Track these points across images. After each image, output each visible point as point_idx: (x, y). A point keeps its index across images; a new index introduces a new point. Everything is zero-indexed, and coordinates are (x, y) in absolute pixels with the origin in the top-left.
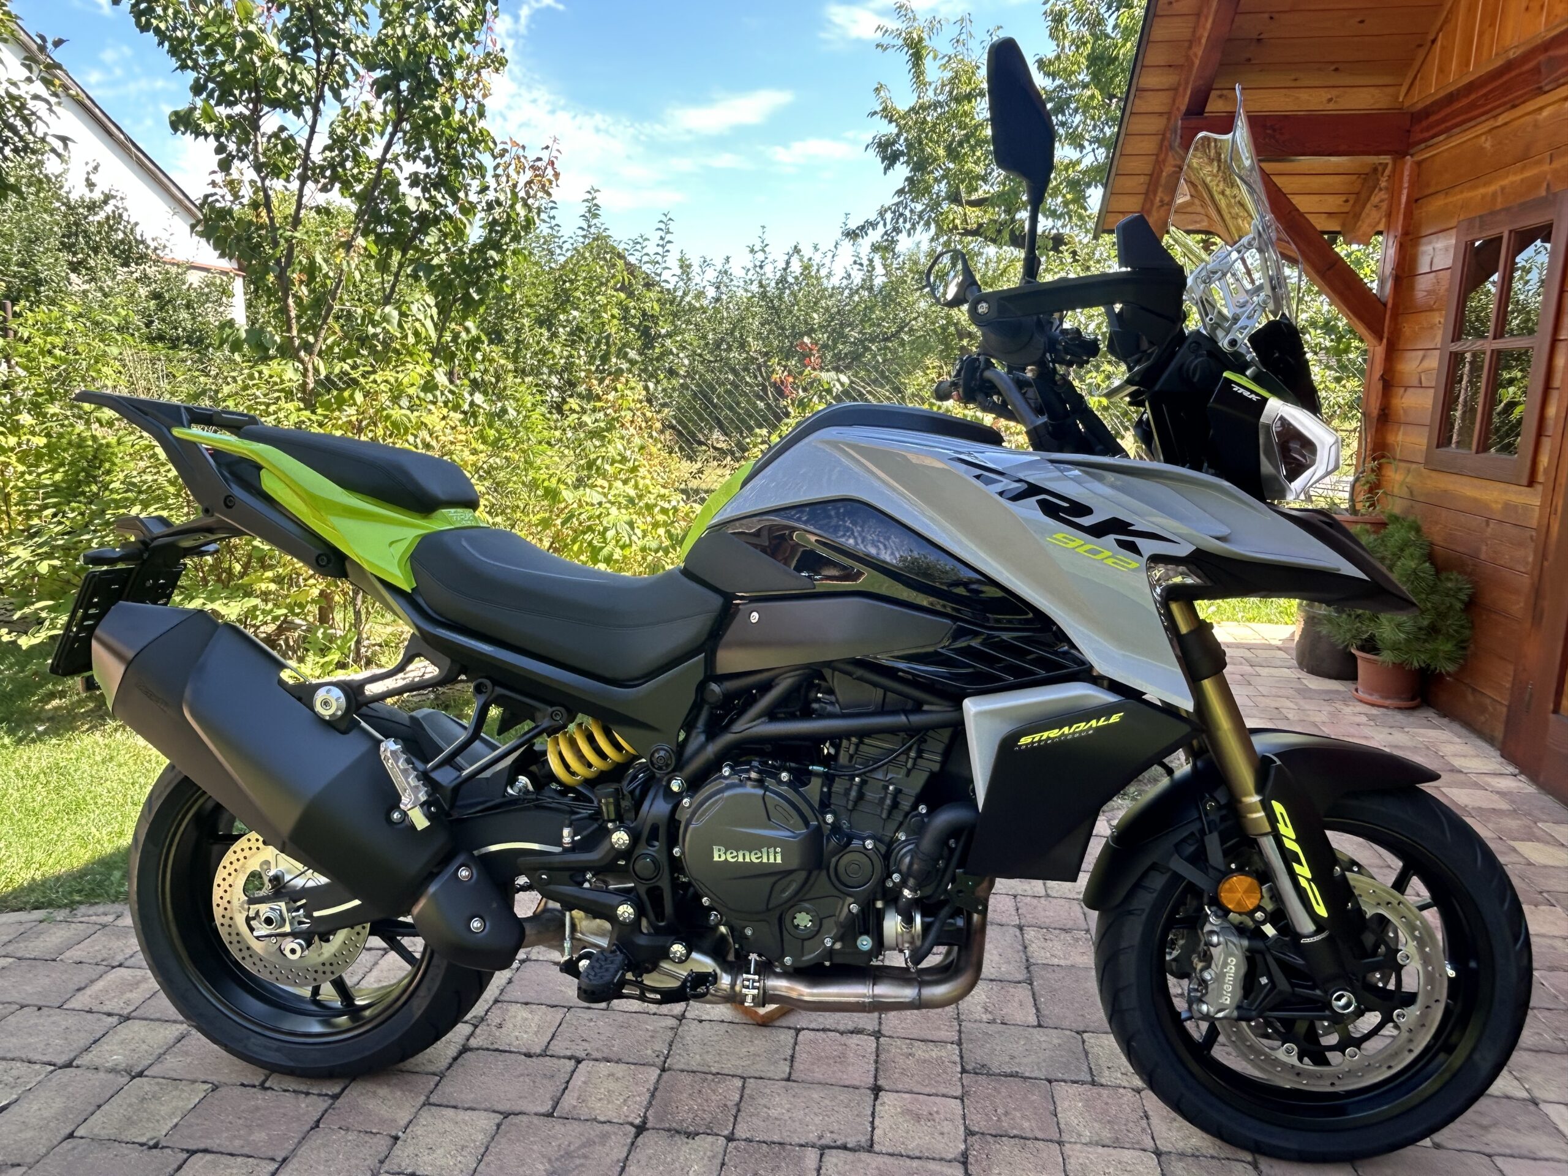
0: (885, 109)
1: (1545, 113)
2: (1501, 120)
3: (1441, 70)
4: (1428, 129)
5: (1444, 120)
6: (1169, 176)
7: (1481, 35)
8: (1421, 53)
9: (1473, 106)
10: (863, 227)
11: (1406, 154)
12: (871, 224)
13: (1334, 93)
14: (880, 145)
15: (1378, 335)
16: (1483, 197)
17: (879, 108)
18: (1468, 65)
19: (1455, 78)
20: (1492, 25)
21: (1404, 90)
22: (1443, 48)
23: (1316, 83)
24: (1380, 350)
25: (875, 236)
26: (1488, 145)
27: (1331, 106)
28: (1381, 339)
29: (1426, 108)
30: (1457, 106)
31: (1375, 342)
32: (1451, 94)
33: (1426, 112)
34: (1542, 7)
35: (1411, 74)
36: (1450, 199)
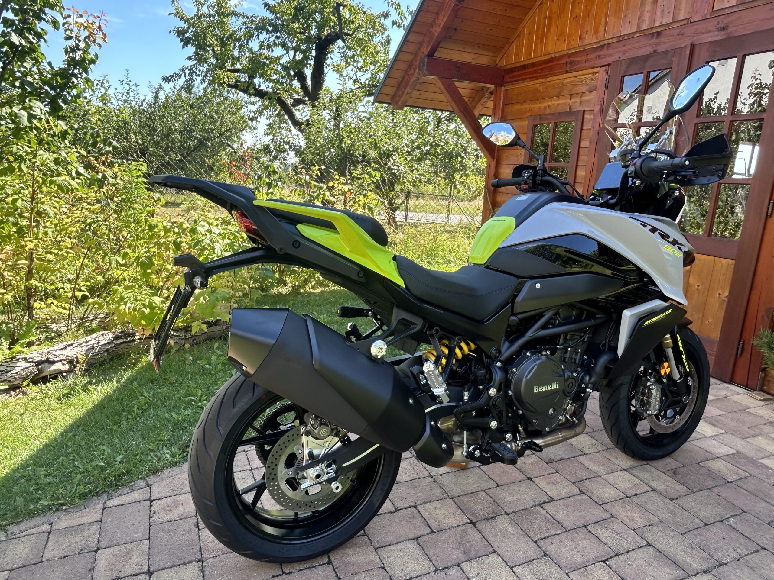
0: (178, 13)
1: (566, 81)
2: (548, 79)
3: (517, 55)
4: (513, 77)
5: (521, 75)
6: (414, 81)
7: (536, 45)
8: (507, 46)
9: (536, 72)
10: (173, 76)
11: (503, 86)
12: (178, 75)
13: (476, 56)
14: (178, 32)
15: (493, 157)
16: (540, 108)
17: (175, 12)
18: (530, 55)
19: (523, 59)
20: (541, 42)
21: (498, 59)
22: (517, 46)
23: (471, 51)
24: (493, 164)
25: (181, 82)
26: (541, 88)
27: (474, 61)
28: (494, 159)
29: (511, 69)
30: (527, 71)
31: (491, 160)
32: (524, 66)
33: (512, 70)
34: (565, 40)
35: (502, 54)
36: (523, 107)
